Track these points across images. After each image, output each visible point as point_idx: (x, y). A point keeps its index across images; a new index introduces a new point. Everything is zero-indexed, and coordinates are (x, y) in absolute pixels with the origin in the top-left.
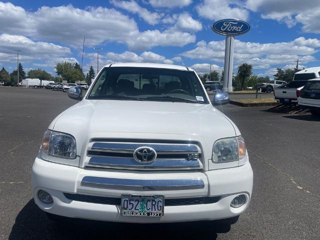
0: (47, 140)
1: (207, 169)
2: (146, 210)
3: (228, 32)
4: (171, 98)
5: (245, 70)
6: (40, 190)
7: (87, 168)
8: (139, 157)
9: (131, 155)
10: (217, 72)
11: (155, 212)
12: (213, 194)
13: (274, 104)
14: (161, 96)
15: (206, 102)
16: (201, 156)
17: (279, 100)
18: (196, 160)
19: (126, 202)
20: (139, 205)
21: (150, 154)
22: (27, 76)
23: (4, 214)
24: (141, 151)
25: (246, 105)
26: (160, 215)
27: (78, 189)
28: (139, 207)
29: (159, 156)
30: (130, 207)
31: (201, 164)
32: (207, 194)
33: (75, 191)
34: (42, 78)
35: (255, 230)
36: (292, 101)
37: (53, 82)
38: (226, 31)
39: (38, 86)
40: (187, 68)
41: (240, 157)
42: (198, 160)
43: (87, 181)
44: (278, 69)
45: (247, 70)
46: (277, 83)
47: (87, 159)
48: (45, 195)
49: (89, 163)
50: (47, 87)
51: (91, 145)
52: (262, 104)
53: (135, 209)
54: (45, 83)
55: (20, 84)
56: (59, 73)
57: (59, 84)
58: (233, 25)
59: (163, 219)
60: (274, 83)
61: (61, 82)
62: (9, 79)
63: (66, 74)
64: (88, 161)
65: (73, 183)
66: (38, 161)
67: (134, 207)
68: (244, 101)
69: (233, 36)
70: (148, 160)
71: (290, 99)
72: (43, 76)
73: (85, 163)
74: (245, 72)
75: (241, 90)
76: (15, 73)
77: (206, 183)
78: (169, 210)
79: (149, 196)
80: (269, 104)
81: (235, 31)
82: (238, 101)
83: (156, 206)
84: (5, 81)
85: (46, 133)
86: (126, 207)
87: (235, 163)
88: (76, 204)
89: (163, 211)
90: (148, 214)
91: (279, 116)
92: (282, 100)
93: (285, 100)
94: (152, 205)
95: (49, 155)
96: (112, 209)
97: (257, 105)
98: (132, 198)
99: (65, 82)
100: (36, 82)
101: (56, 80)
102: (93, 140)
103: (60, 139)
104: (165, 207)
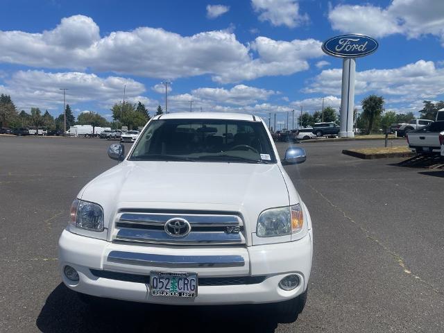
0: (74, 210)
1: (249, 244)
2: (177, 289)
3: (345, 52)
4: (228, 157)
5: (373, 105)
6: (66, 266)
7: (115, 241)
8: (171, 230)
9: (162, 228)
10: (333, 109)
11: (187, 292)
12: (255, 273)
13: (409, 154)
14: (218, 154)
15: (273, 161)
16: (242, 229)
17: (414, 149)
18: (238, 233)
19: (155, 281)
20: (170, 284)
21: (184, 226)
22: (76, 120)
23: (34, 295)
24: (173, 223)
25: (369, 157)
26: (193, 295)
27: (104, 265)
28: (169, 286)
29: (194, 229)
30: (160, 285)
31: (243, 238)
32: (248, 273)
33: (102, 267)
34: (95, 124)
35: (329, 322)
36: (434, 150)
37: (109, 129)
38: (343, 52)
39: (89, 135)
40: (254, 118)
41: (293, 230)
42: (240, 233)
43: (114, 256)
44: (425, 102)
45: (376, 105)
46: (420, 122)
47: (115, 232)
48: (70, 271)
49: (117, 237)
50: (102, 136)
51: (119, 216)
52: (392, 155)
53: (166, 288)
54: (99, 130)
55: (67, 132)
56: (116, 117)
57: (116, 131)
58: (352, 43)
59: (197, 301)
60: (415, 123)
61: (120, 128)
62: (54, 126)
63: (124, 118)
64: (116, 234)
65: (99, 258)
66: (65, 233)
67: (165, 285)
68: (367, 151)
69: (354, 58)
70: (180, 233)
71: (431, 148)
72: (96, 121)
73: (113, 236)
74: (373, 108)
75: (368, 134)
76: (61, 117)
77: (246, 260)
78: (203, 290)
79: (181, 274)
80: (403, 155)
81: (356, 51)
82: (358, 151)
83: (189, 285)
84: (48, 129)
85: (74, 202)
86: (155, 285)
87: (287, 238)
88: (103, 282)
89: (197, 291)
90: (180, 294)
91: (414, 172)
92: (419, 149)
93: (424, 149)
94: (185, 284)
95: (76, 227)
96: (141, 287)
97: (386, 157)
98: (161, 275)
99: (125, 128)
100: (87, 129)
101: (113, 126)
102: (122, 210)
103: (89, 208)
104: (199, 287)
